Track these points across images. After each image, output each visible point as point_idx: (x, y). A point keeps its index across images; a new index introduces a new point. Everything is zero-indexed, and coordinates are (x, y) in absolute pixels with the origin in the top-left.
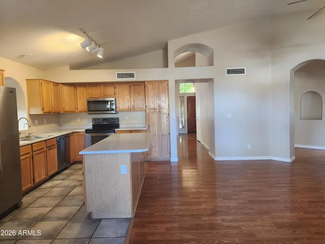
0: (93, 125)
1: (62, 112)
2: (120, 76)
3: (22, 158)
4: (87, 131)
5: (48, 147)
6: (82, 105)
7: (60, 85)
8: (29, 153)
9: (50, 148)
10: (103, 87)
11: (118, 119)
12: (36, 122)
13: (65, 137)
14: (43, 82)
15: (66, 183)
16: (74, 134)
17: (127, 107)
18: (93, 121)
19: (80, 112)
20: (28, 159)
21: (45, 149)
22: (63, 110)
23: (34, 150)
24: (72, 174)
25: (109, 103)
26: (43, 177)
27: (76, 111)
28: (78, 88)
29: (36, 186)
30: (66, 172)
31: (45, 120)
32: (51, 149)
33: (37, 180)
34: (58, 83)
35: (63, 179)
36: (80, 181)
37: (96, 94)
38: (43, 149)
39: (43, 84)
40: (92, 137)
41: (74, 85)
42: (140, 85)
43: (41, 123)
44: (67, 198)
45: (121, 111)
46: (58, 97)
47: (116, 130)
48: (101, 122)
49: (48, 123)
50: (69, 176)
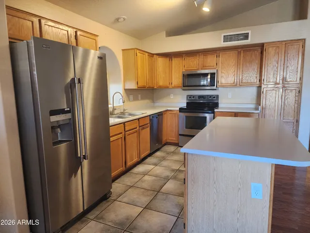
0: (187, 103)
1: (155, 88)
2: (227, 38)
3: (112, 139)
4: (181, 110)
5: (141, 126)
6: (177, 79)
7: (155, 56)
8: (121, 133)
9: (143, 127)
10: (202, 57)
11: (217, 96)
12: (131, 97)
13: (158, 115)
14: (138, 51)
15: (158, 170)
16: (167, 112)
17: (232, 82)
18: (187, 98)
19: (175, 87)
20: (120, 140)
21: (138, 128)
22: (157, 84)
23: (126, 130)
24: (164, 159)
25: (209, 77)
26: (135, 160)
27: (170, 87)
28: (173, 59)
29: (128, 170)
30: (158, 154)
31: (140, 96)
32: (143, 129)
33: (129, 164)
34: (153, 54)
35: (156, 165)
36: (173, 170)
37: (193, 65)
38: (136, 128)
39: (138, 54)
40: (187, 117)
41: (169, 56)
42: (254, 50)
43: (136, 99)
44: (160, 196)
45: (223, 86)
46: (152, 69)
47: (215, 110)
48: (196, 100)
49: (142, 99)
50: (161, 161)
